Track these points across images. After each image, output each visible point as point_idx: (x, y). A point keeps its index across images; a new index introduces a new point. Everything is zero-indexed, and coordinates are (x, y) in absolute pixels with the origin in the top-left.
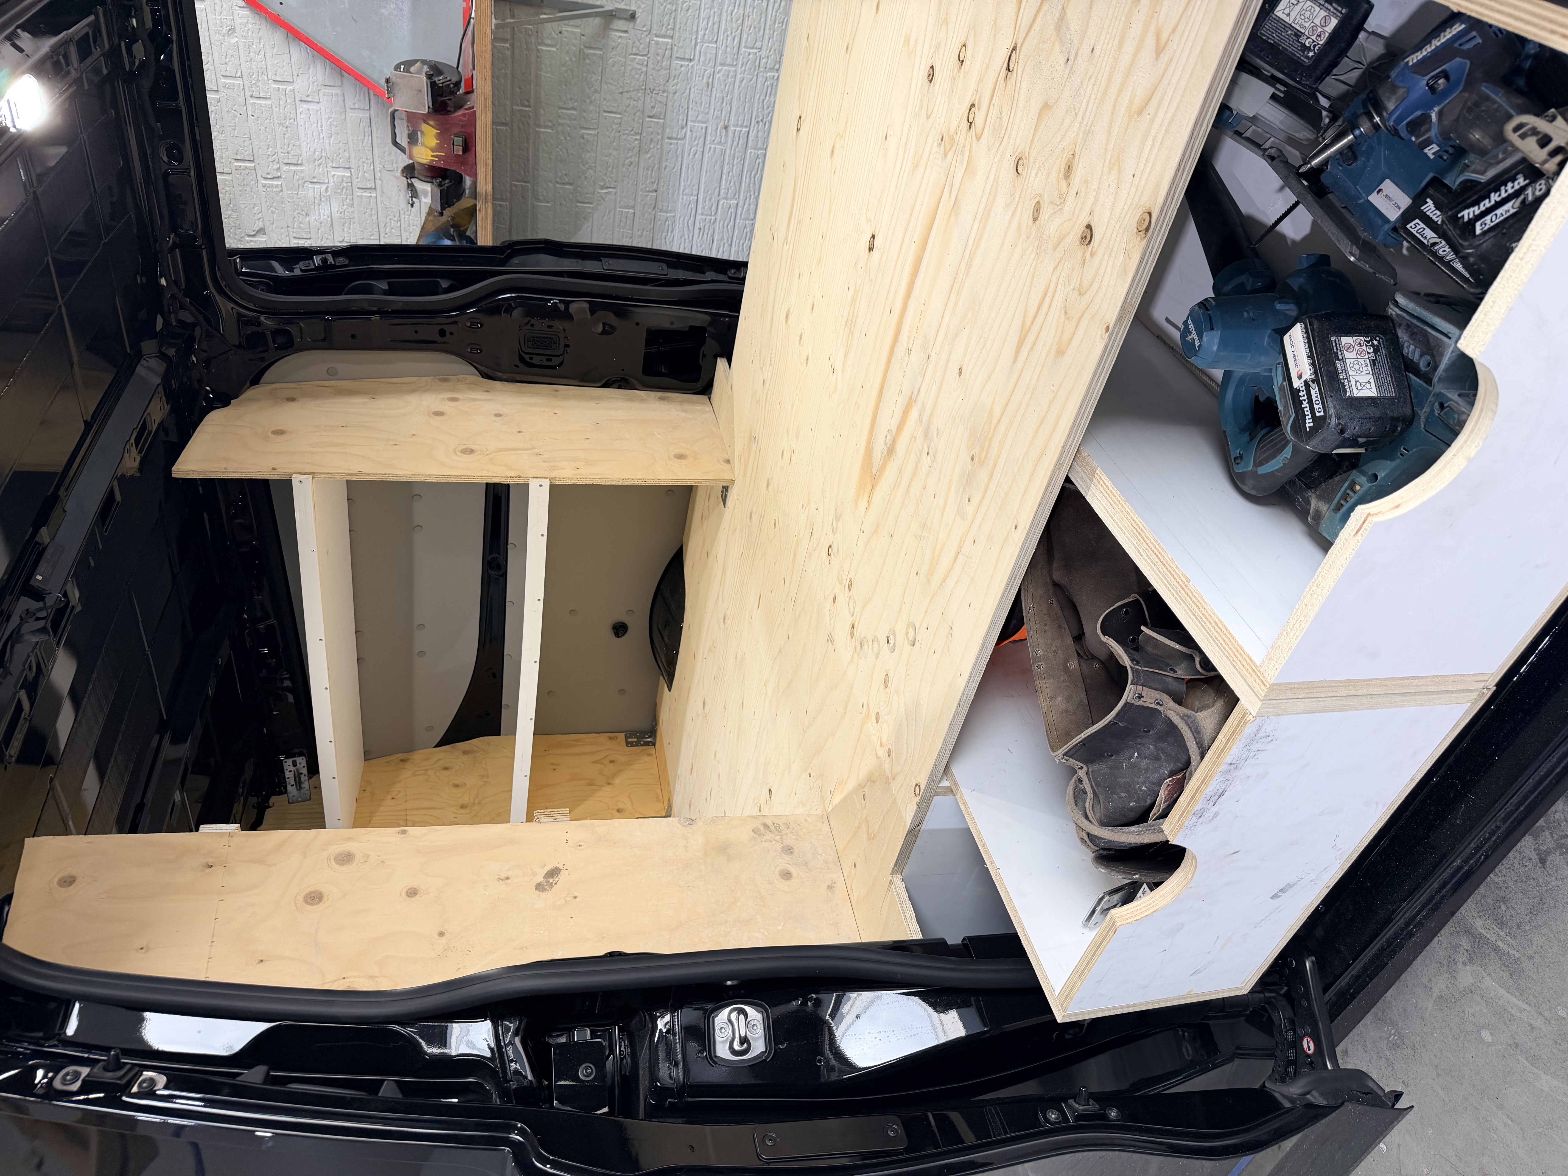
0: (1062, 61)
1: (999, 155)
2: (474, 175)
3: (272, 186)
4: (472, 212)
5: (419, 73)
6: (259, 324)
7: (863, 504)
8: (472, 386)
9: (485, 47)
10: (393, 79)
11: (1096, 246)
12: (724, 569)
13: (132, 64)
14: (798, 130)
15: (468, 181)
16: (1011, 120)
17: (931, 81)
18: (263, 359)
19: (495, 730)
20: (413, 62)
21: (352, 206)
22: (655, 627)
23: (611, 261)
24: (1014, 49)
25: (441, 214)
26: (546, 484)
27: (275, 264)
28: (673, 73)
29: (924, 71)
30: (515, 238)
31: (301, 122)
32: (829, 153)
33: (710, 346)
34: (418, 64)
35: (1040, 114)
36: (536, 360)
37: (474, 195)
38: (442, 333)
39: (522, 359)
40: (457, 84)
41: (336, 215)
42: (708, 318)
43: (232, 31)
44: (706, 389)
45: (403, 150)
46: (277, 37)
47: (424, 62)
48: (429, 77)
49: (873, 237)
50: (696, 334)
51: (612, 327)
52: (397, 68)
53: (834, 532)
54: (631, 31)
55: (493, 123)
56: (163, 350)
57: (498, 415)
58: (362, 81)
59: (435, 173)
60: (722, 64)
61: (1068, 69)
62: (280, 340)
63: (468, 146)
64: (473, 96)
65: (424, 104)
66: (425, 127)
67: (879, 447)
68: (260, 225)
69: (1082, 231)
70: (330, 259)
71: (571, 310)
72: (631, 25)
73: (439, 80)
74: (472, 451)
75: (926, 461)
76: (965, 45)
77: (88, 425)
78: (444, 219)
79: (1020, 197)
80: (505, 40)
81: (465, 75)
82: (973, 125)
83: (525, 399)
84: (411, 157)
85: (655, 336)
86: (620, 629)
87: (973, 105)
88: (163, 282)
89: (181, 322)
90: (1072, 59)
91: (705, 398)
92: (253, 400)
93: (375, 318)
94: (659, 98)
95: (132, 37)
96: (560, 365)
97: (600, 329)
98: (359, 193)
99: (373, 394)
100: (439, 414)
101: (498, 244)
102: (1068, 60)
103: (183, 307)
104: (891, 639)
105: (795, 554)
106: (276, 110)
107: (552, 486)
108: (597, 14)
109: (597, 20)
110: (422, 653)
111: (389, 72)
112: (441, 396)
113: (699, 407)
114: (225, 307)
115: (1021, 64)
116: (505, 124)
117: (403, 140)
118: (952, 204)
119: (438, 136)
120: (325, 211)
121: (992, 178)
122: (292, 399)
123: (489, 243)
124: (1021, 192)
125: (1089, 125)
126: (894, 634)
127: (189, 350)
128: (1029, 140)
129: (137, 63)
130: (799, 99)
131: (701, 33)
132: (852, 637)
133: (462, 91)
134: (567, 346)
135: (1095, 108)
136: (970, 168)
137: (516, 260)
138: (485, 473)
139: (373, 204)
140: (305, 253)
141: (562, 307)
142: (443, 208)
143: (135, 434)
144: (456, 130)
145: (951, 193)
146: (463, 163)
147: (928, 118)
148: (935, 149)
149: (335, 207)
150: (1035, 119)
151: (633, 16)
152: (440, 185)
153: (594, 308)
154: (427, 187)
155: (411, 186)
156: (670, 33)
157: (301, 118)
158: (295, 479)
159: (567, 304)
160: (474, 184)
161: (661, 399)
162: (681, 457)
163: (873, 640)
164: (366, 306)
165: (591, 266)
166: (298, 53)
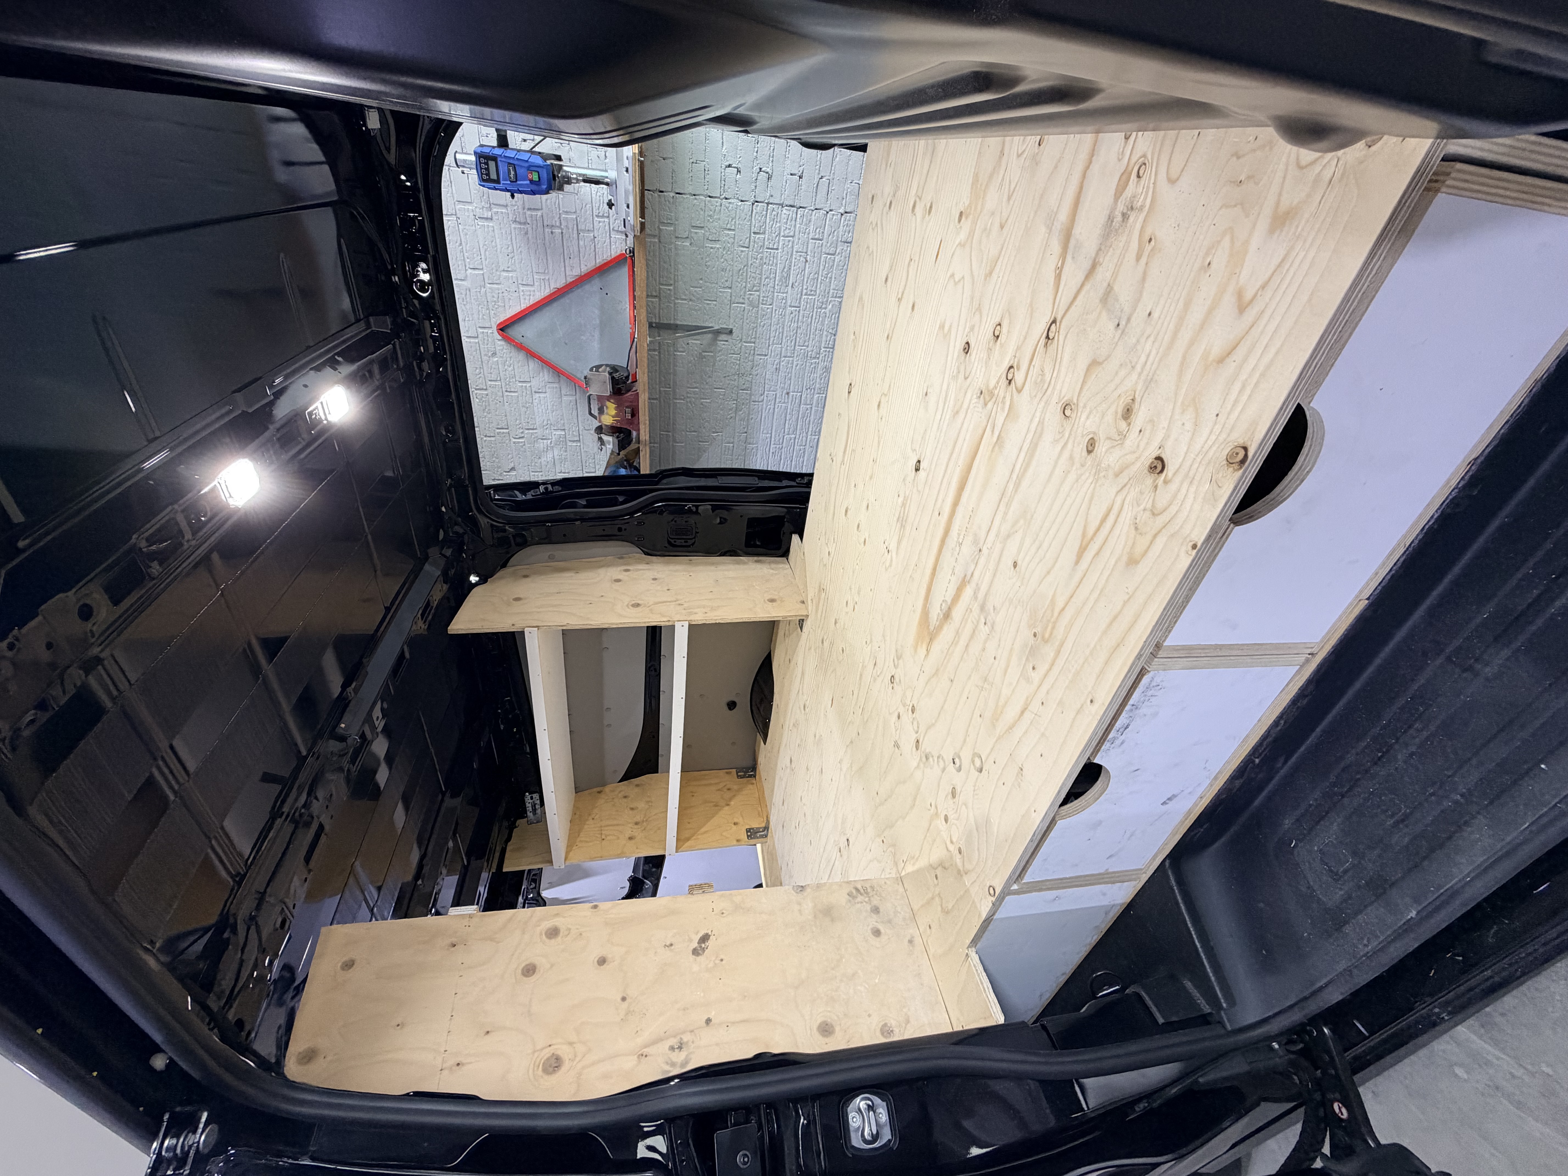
0: (1111, 326)
1: (1042, 404)
2: (638, 430)
3: (519, 443)
4: (637, 452)
5: (604, 371)
6: (505, 531)
7: (922, 651)
8: (639, 562)
9: (643, 354)
10: (589, 376)
11: (1170, 474)
12: (803, 674)
13: (421, 375)
14: (849, 392)
15: (634, 434)
16: (1055, 375)
17: (967, 353)
18: (507, 553)
19: (655, 770)
20: (601, 366)
21: (566, 451)
22: (754, 704)
23: (724, 478)
24: (1054, 322)
25: (619, 454)
26: (686, 624)
27: (517, 492)
28: (756, 363)
29: (960, 345)
30: (663, 468)
31: (535, 404)
32: (876, 407)
33: (787, 526)
34: (603, 367)
35: (1088, 370)
36: (678, 543)
37: (638, 442)
38: (620, 530)
39: (669, 543)
40: (627, 378)
41: (556, 457)
42: (785, 510)
43: (494, 354)
44: (784, 552)
45: (595, 417)
46: (521, 356)
47: (607, 365)
48: (610, 374)
49: (919, 462)
50: (778, 521)
51: (726, 520)
52: (591, 370)
53: (896, 667)
54: (730, 340)
55: (649, 399)
56: (443, 552)
57: (655, 579)
58: (570, 378)
59: (614, 430)
60: (785, 357)
61: (1120, 332)
62: (519, 540)
63: (634, 413)
64: (637, 384)
65: (607, 390)
66: (608, 404)
67: (935, 613)
68: (512, 465)
69: (1151, 461)
70: (550, 488)
71: (699, 511)
72: (730, 337)
73: (616, 375)
74: (638, 605)
75: (984, 630)
76: (1000, 325)
77: (388, 609)
78: (620, 457)
79: (1070, 434)
80: (654, 350)
81: (632, 372)
82: (1013, 382)
83: (672, 567)
84: (600, 421)
85: (753, 522)
86: (732, 705)
87: (1011, 367)
88: (443, 509)
89: (457, 533)
90: (1123, 323)
91: (785, 559)
92: (501, 578)
93: (578, 523)
94: (747, 378)
95: (421, 358)
96: (693, 544)
97: (718, 521)
98: (570, 444)
99: (577, 570)
100: (618, 581)
101: (653, 472)
102: (1118, 325)
103: (456, 524)
104: (957, 760)
105: (861, 675)
106: (520, 398)
107: (690, 626)
108: (710, 332)
109: (710, 336)
110: (609, 725)
111: (586, 372)
112: (619, 568)
113: (781, 566)
114: (483, 521)
115: (1063, 332)
116: (656, 399)
117: (595, 412)
118: (995, 439)
119: (616, 409)
120: (550, 455)
121: (1037, 420)
122: (526, 576)
123: (648, 472)
124: (1071, 430)
125: (1151, 374)
126: (960, 758)
127: (460, 550)
128: (1078, 390)
129: (425, 374)
130: (849, 372)
131: (772, 339)
132: (917, 749)
133: (630, 381)
134: (697, 533)
135: (1157, 359)
136: (1012, 413)
137: (665, 481)
138: (647, 620)
139: (578, 450)
140: (534, 485)
141: (694, 509)
142: (620, 451)
143: (420, 612)
144: (627, 404)
145: (993, 431)
146: (632, 423)
147: (966, 378)
148: (975, 400)
149: (556, 453)
150: (1082, 374)
151: (731, 332)
152: (618, 437)
153: (714, 508)
154: (610, 439)
155: (600, 439)
156: (753, 340)
157: (536, 402)
158: (527, 631)
159: (697, 507)
160: (638, 435)
161: (756, 561)
162: (772, 601)
163: (938, 757)
164: (572, 516)
165: (711, 482)
166: (533, 364)
